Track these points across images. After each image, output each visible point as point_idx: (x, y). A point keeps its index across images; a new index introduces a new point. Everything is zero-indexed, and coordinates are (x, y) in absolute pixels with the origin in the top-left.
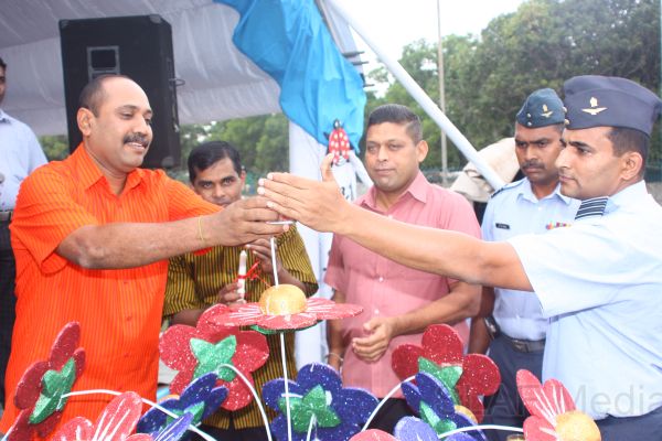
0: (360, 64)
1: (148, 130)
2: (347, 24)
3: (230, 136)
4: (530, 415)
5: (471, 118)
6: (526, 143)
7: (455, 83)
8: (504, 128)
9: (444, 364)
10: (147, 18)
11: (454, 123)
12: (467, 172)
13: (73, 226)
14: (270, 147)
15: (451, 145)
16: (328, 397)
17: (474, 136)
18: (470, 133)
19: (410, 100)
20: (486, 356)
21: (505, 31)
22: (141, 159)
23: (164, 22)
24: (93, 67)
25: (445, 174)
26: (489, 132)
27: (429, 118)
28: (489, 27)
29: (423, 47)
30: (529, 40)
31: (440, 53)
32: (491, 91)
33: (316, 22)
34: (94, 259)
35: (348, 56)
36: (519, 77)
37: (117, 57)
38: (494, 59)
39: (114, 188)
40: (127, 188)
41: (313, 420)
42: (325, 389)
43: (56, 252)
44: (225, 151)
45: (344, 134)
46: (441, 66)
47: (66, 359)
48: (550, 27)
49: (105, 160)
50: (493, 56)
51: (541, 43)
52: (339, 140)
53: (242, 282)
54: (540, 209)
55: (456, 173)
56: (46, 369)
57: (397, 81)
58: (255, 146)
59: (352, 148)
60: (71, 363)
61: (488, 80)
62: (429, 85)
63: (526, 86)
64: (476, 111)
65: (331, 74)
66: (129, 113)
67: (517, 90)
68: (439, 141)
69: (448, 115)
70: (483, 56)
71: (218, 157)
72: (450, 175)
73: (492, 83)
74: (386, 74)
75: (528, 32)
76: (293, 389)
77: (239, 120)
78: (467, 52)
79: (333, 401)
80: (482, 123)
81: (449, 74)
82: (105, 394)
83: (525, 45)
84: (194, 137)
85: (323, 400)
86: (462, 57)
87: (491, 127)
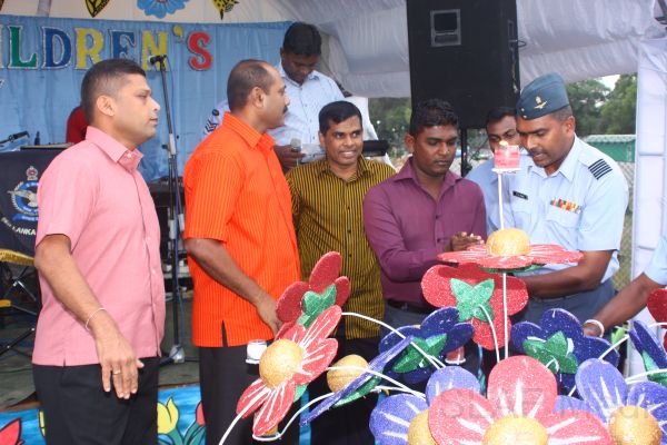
16: (570, 344)
24: (436, 29)
37: (459, 19)
42: (567, 335)
47: (327, 284)
56: (308, 290)
60: (332, 288)
84: (591, 103)
85: (566, 347)
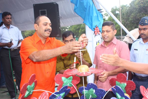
0: (102, 12)
1: (51, 28)
2: (99, 3)
3: (73, 29)
4: (143, 97)
5: (128, 24)
6: (141, 29)
7: (124, 16)
8: (135, 26)
9: (122, 83)
10: (53, 3)
11: (123, 25)
12: (127, 36)
13: (32, 52)
14: (82, 32)
15: (123, 30)
16: (94, 91)
17: (128, 28)
18: (127, 27)
19: (113, 20)
20: (132, 81)
21: (135, 4)
22: (49, 35)
23: (56, 4)
24: (41, 14)
25: (122, 37)
26: (132, 27)
27: (118, 24)
28: (131, 3)
29: (116, 8)
30: (141, 5)
31: (120, 9)
32: (132, 18)
33: (91, 3)
34: (36, 59)
35: (99, 10)
36: (138, 14)
37: (46, 12)
38: (133, 10)
39: (43, 42)
40: (46, 42)
41: (91, 96)
42: (94, 89)
43: (28, 58)
44: (71, 33)
45: (98, 28)
46: (120, 12)
47: (33, 82)
48: (146, 2)
49: (41, 36)
50: (132, 9)
51: (143, 6)
52: (97, 30)
53: (75, 64)
54: (145, 45)
55: (124, 37)
56: (28, 85)
57: (110, 16)
58: (78, 31)
59: (100, 31)
60: (34, 83)
61: (131, 15)
62: (118, 17)
63: (140, 16)
64: (129, 22)
65: (95, 14)
66: (46, 24)
67: (138, 17)
68: (120, 29)
69: (122, 23)
70: (130, 10)
71: (69, 35)
72: (123, 37)
73: (132, 16)
74: (108, 14)
75: (140, 4)
76: (86, 89)
77: (75, 25)
78: (126, 9)
79: (95, 92)
80: (130, 25)
81: (122, 14)
82: (41, 91)
83: (140, 7)
84: (65, 30)
85: (93, 92)
86: (125, 10)
87: (132, 26)
